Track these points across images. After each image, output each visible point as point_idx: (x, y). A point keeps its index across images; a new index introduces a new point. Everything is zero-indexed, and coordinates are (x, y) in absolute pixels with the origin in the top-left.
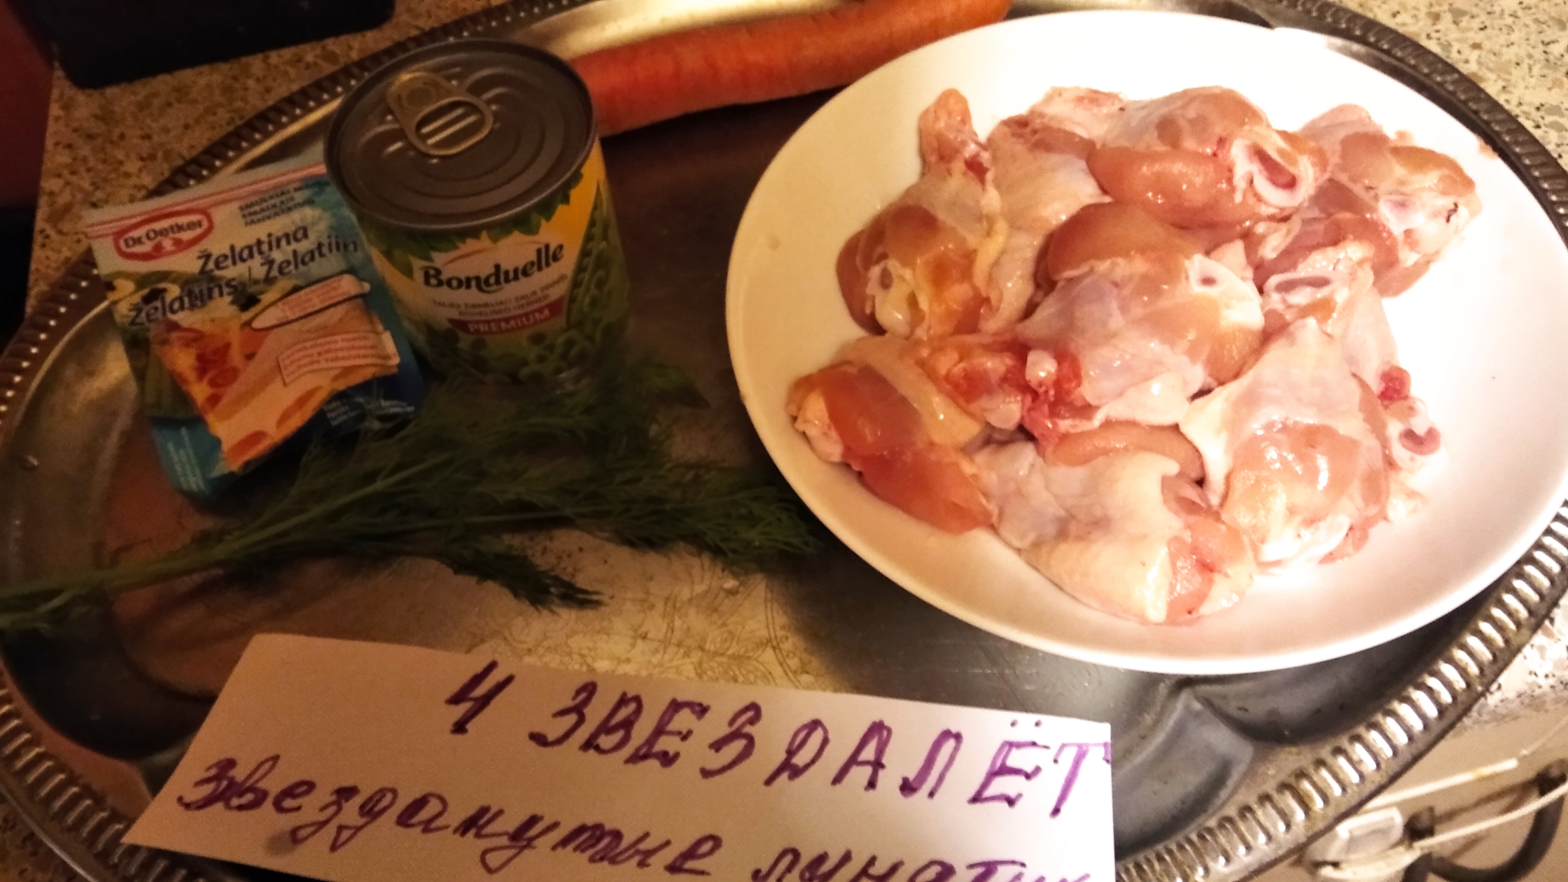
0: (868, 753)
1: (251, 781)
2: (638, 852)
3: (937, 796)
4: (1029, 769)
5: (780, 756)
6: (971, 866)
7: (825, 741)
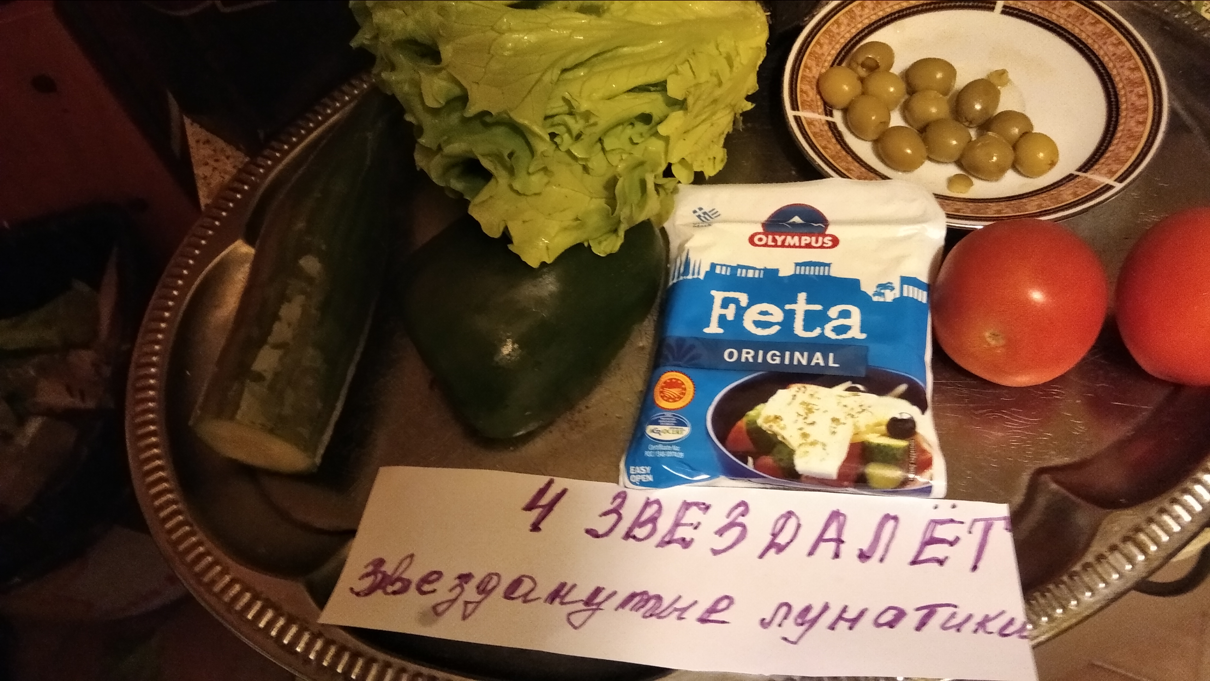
0: (831, 533)
1: (398, 573)
2: (676, 610)
3: (886, 561)
4: (951, 538)
5: (767, 539)
6: (918, 609)
7: (799, 526)
